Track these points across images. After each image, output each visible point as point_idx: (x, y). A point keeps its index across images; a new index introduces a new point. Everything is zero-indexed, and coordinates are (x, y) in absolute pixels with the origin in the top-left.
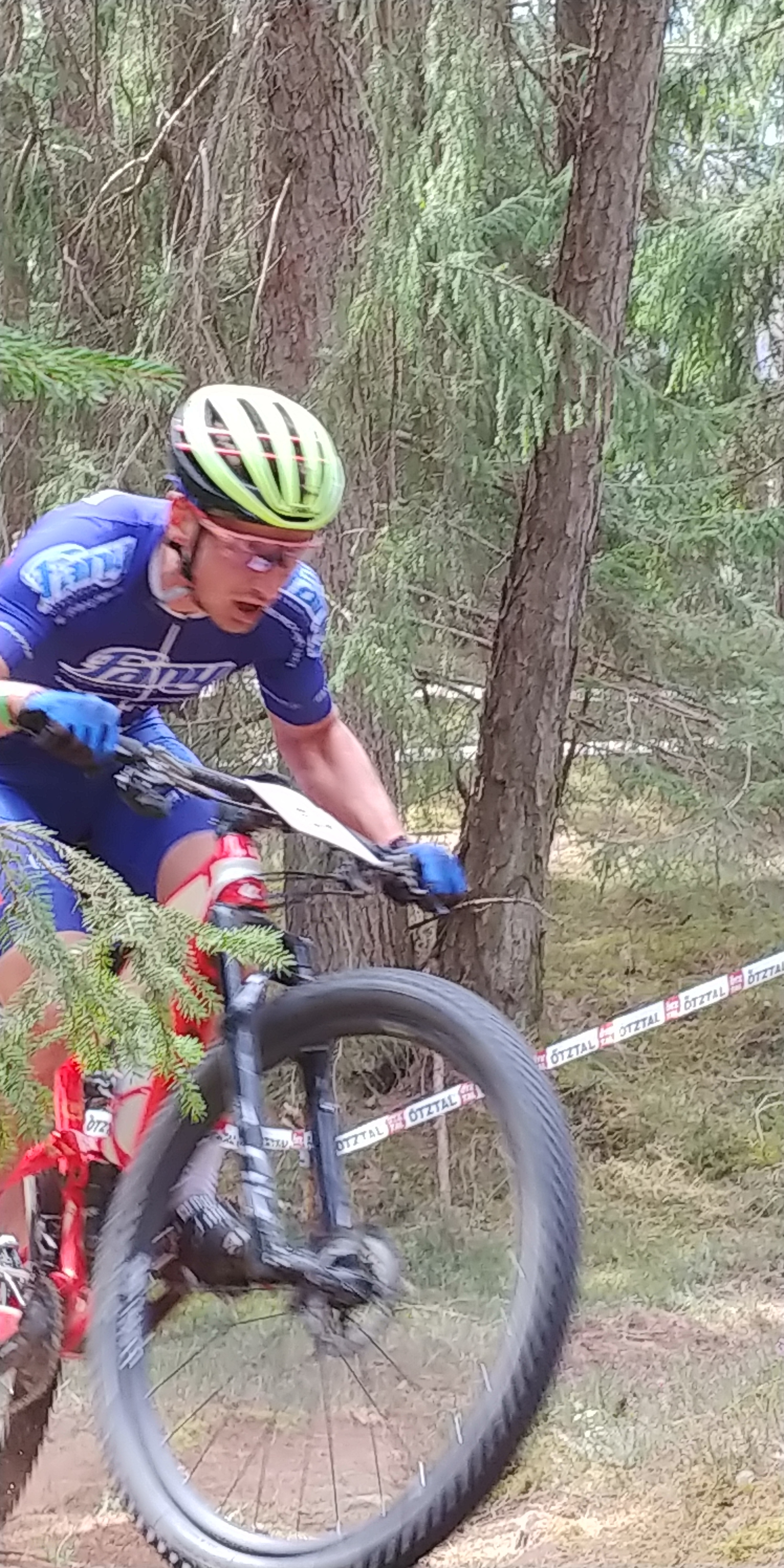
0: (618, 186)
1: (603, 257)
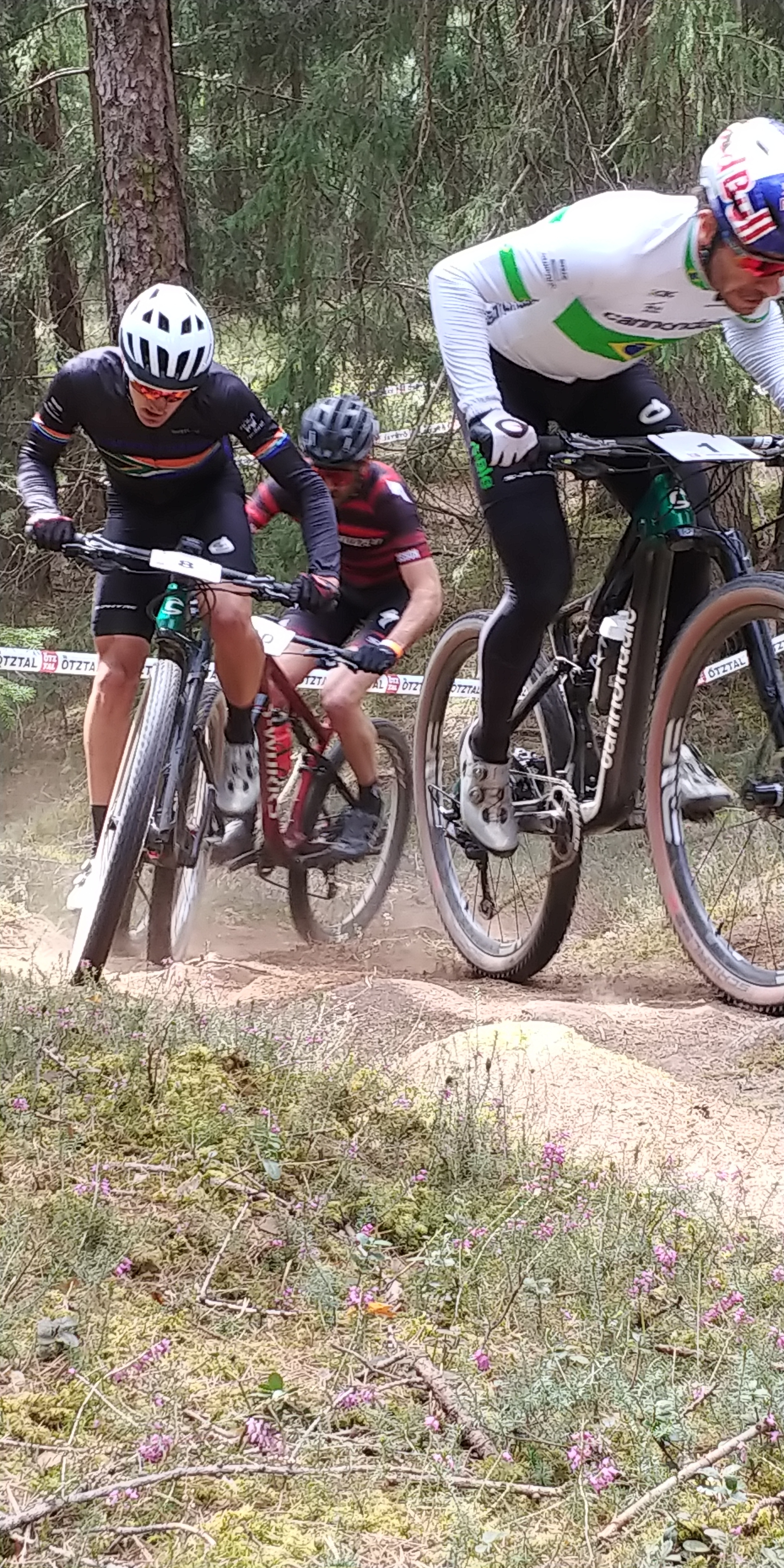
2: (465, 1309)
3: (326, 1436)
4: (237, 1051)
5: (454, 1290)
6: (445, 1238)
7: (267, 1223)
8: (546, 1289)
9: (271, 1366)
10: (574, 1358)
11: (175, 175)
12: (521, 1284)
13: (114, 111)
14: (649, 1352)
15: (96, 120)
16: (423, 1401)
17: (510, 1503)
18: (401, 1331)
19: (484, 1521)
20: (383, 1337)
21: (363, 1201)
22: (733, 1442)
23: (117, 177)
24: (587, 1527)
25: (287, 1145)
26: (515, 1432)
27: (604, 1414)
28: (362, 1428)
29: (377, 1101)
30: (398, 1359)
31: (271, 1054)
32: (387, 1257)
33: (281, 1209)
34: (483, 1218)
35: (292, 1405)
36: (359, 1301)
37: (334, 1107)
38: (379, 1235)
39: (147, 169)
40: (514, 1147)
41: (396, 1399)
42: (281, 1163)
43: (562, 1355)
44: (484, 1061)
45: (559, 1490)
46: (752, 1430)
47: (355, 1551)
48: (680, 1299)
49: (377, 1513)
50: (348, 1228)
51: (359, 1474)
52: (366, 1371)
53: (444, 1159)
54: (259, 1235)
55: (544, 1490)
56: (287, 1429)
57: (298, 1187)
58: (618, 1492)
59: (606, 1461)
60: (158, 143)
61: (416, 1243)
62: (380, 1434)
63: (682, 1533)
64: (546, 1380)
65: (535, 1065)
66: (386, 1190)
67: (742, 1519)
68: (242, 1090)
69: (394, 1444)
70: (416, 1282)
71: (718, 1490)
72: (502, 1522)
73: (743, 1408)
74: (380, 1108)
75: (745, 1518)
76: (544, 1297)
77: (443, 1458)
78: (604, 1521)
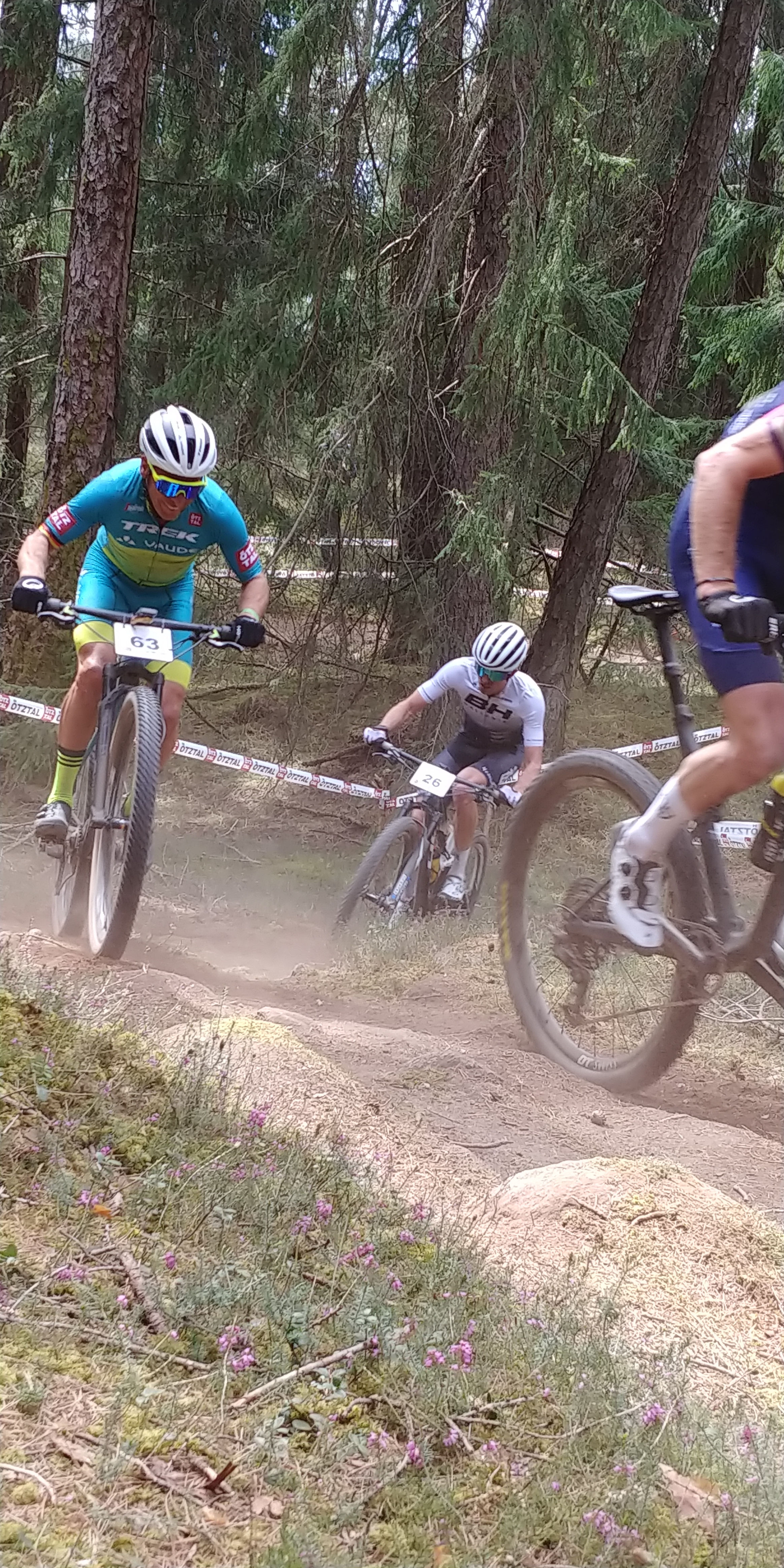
0: (670, 288)
1: (655, 329)
2: (167, 1223)
3: (42, 1298)
4: (33, 1001)
5: (161, 1207)
6: (163, 1167)
7: (30, 1133)
8: (230, 1217)
9: (12, 1240)
10: (239, 1271)
11: (117, 347)
12: (211, 1210)
13: (80, 290)
14: (296, 1276)
15: (65, 295)
16: (121, 1284)
17: (170, 1370)
18: (116, 1229)
19: (148, 1380)
20: (100, 1232)
21: (106, 1129)
22: (344, 1352)
23: (73, 340)
24: (223, 1397)
25: (58, 1077)
26: (185, 1318)
27: (254, 1316)
28: (71, 1297)
29: (133, 1058)
30: (108, 1250)
31: (60, 1008)
32: (116, 1174)
33: (43, 1125)
34: (194, 1158)
35: (21, 1270)
36: (87, 1201)
37: (100, 1056)
38: (114, 1157)
39: (97, 339)
40: (229, 1110)
41: (101, 1280)
42: (51, 1091)
43: (231, 1268)
44: (219, 1042)
45: (209, 1367)
46: (360, 1346)
47: (45, 1386)
48: (328, 1242)
49: (68, 1360)
50: (92, 1147)
51: (60, 1330)
52: (82, 1256)
53: (174, 1109)
54: (22, 1140)
55: (197, 1364)
56: (13, 1289)
57: (60, 1110)
58: (253, 1376)
59: (247, 1350)
60: (108, 321)
61: (141, 1167)
62: (83, 1304)
63: (293, 1414)
64: (215, 1283)
65: (257, 1052)
66: (126, 1124)
67: (340, 1411)
68: (32, 1031)
69: (92, 1313)
70: (134, 1196)
71: (327, 1386)
72: (161, 1383)
73: (357, 1328)
74: (134, 1063)
75: (343, 1410)
76: (228, 1222)
77: (126, 1329)
78: (237, 1395)
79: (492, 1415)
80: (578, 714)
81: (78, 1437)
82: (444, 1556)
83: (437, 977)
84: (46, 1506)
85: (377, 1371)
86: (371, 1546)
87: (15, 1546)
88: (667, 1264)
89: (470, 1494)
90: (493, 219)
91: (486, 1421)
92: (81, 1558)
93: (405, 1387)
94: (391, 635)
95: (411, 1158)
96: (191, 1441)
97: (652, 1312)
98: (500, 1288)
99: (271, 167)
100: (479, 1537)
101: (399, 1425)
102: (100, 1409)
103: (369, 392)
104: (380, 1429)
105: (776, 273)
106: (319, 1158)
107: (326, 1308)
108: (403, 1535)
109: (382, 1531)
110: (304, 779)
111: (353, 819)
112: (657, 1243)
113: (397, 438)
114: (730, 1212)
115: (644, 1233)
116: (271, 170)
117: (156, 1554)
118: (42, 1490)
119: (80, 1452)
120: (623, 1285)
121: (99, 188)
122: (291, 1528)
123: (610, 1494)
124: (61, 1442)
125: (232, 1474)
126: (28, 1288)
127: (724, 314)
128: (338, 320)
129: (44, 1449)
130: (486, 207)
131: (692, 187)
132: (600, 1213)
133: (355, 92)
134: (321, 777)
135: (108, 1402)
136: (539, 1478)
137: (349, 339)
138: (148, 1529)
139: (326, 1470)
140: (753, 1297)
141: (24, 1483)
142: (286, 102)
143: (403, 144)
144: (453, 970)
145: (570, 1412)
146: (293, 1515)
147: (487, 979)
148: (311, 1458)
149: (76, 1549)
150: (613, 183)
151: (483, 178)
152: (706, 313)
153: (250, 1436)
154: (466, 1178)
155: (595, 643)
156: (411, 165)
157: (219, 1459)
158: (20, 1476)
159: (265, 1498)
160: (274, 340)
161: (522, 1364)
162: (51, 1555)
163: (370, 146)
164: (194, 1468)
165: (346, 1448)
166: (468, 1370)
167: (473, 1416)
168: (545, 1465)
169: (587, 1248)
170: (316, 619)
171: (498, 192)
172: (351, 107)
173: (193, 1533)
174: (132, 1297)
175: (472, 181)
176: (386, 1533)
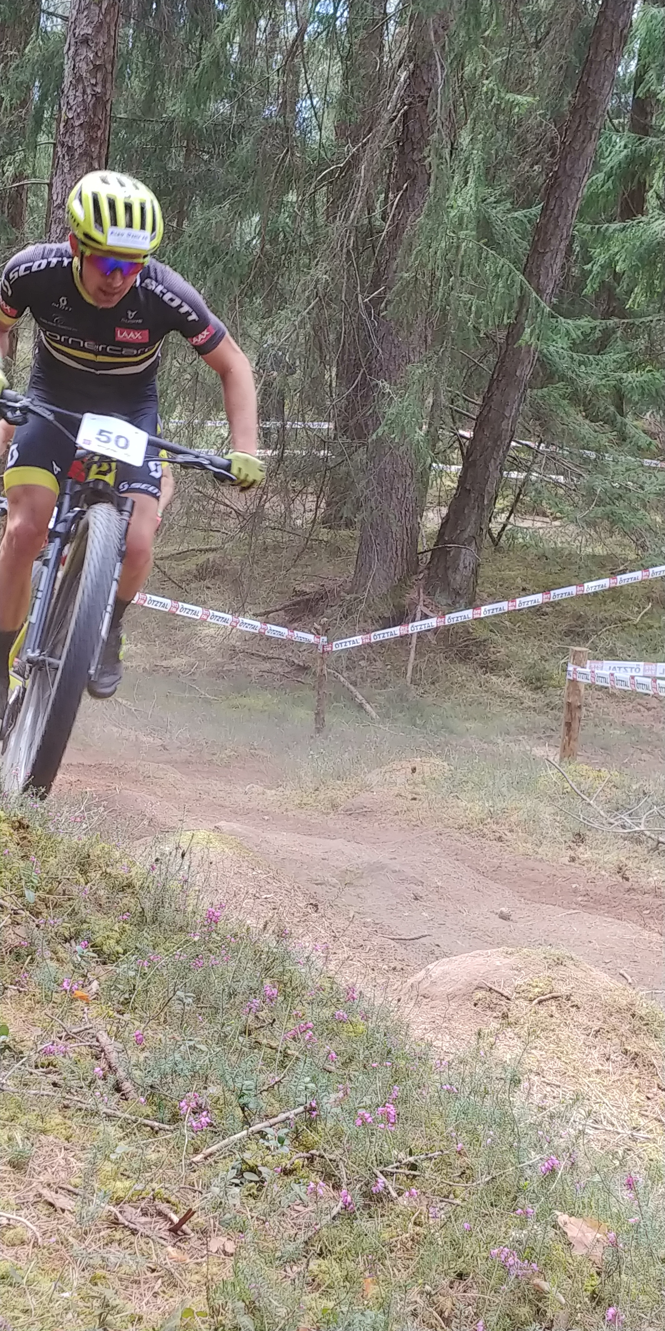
0: (565, 208)
1: (553, 241)
2: (137, 1005)
3: (30, 1070)
5: (131, 992)
6: (133, 958)
7: (20, 930)
8: (190, 1000)
9: (4, 1021)
10: (198, 1046)
12: (174, 994)
14: (247, 1050)
15: (49, 214)
16: (97, 1059)
17: (139, 1131)
18: (93, 1011)
19: (120, 1139)
20: (80, 1014)
21: (85, 926)
22: (287, 1114)
24: (184, 1153)
25: (44, 883)
26: (151, 1087)
27: (211, 1084)
28: (54, 1069)
29: (108, 866)
30: (87, 1029)
31: (44, 823)
32: (93, 965)
33: (31, 923)
34: (161, 949)
35: (12, 1046)
36: (68, 988)
37: (79, 864)
38: (91, 950)
40: (190, 909)
41: (80, 1054)
42: (37, 894)
43: (191, 1043)
44: (181, 852)
45: (172, 1128)
46: (301, 1109)
47: (33, 1145)
48: (274, 1020)
49: (52, 1123)
50: (73, 942)
51: (45, 1097)
52: (64, 1034)
53: (143, 909)
54: (13, 936)
55: (162, 1126)
56: (5, 1062)
57: (46, 910)
58: (210, 1135)
59: (205, 1113)
61: (114, 958)
62: (65, 1075)
63: (244, 1167)
64: (177, 1056)
65: (213, 860)
66: (101, 922)
67: (284, 1164)
68: (21, 843)
69: (72, 1082)
70: (109, 983)
71: (273, 1143)
72: (132, 1141)
73: (298, 1094)
74: (108, 870)
75: (286, 1163)
76: (188, 1005)
77: (102, 1096)
78: (196, 1151)
79: (413, 1167)
80: (486, 571)
81: (61, 1188)
82: (372, 1286)
83: (368, 795)
84: (34, 1247)
85: (315, 1130)
86: (310, 1279)
87: (6, 1281)
88: (563, 1037)
89: (394, 1234)
90: (414, 150)
91: (408, 1172)
92: (63, 1291)
93: (339, 1143)
94: (328, 504)
95: (346, 949)
96: (157, 1191)
97: (551, 1078)
98: (420, 1058)
99: (224, 105)
100: (402, 1270)
101: (334, 1176)
102: (79, 1164)
103: (308, 297)
104: (318, 1180)
105: (655, 196)
106: (266, 949)
107: (271, 1077)
108: (337, 1270)
109: (320, 1266)
110: (254, 627)
111: (296, 661)
112: (554, 1020)
113: (332, 337)
114: (616, 993)
115: (542, 1011)
116: (224, 108)
117: (127, 1287)
118: (30, 1234)
119: (62, 1201)
120: (525, 1055)
121: (77, 123)
122: (242, 1264)
123: (513, 1234)
124: (47, 1193)
125: (191, 1219)
126: (18, 1062)
127: (611, 230)
128: (282, 235)
129: (32, 1199)
130: (407, 139)
131: (583, 122)
132: (506, 994)
133: (295, 41)
134: (268, 625)
135: (87, 1159)
136: (453, 1219)
137: (291, 253)
138: (120, 1266)
139: (272, 1214)
140: (636, 1065)
141: (15, 1228)
142: (236, 49)
143: (336, 87)
144: (381, 789)
145: (479, 1164)
146: (244, 1253)
147: (410, 797)
148: (260, 1204)
149: (59, 1284)
150: (515, 118)
151: (405, 114)
152: (595, 230)
153: (207, 1186)
154: (392, 965)
155: (503, 511)
156: (343, 103)
157: (180, 1206)
158: (11, 1222)
159: (221, 1238)
160: (227, 253)
161: (439, 1123)
162: (37, 1288)
163: (308, 87)
164: (160, 1213)
165: (289, 1196)
166: (393, 1128)
167: (397, 1168)
168: (459, 1208)
169: (495, 1025)
170: (265, 493)
171: (417, 127)
172: (291, 54)
173: (159, 1269)
174: (107, 1068)
175: (396, 117)
176: (323, 1268)
